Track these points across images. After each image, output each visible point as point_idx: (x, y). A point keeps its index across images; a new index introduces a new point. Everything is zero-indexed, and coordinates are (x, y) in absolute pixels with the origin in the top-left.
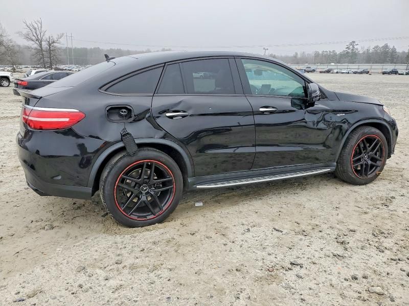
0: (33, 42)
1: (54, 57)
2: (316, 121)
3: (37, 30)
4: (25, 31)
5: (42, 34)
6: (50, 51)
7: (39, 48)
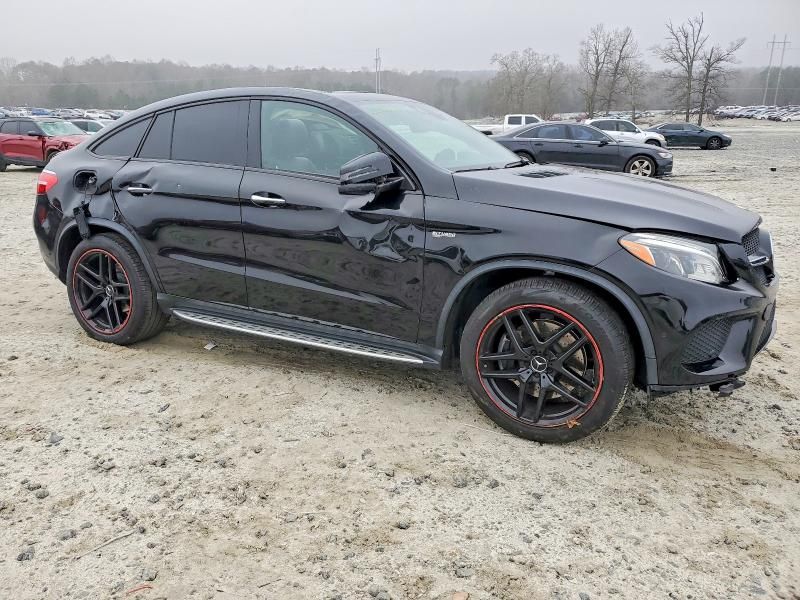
0: (676, 64)
1: (713, 91)
2: (368, 240)
3: (690, 37)
4: (665, 45)
5: (698, 44)
6: (706, 78)
7: (686, 74)
